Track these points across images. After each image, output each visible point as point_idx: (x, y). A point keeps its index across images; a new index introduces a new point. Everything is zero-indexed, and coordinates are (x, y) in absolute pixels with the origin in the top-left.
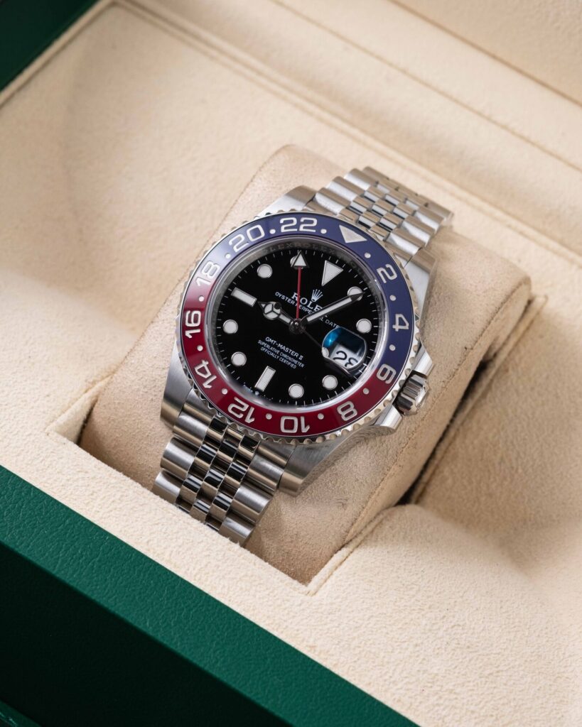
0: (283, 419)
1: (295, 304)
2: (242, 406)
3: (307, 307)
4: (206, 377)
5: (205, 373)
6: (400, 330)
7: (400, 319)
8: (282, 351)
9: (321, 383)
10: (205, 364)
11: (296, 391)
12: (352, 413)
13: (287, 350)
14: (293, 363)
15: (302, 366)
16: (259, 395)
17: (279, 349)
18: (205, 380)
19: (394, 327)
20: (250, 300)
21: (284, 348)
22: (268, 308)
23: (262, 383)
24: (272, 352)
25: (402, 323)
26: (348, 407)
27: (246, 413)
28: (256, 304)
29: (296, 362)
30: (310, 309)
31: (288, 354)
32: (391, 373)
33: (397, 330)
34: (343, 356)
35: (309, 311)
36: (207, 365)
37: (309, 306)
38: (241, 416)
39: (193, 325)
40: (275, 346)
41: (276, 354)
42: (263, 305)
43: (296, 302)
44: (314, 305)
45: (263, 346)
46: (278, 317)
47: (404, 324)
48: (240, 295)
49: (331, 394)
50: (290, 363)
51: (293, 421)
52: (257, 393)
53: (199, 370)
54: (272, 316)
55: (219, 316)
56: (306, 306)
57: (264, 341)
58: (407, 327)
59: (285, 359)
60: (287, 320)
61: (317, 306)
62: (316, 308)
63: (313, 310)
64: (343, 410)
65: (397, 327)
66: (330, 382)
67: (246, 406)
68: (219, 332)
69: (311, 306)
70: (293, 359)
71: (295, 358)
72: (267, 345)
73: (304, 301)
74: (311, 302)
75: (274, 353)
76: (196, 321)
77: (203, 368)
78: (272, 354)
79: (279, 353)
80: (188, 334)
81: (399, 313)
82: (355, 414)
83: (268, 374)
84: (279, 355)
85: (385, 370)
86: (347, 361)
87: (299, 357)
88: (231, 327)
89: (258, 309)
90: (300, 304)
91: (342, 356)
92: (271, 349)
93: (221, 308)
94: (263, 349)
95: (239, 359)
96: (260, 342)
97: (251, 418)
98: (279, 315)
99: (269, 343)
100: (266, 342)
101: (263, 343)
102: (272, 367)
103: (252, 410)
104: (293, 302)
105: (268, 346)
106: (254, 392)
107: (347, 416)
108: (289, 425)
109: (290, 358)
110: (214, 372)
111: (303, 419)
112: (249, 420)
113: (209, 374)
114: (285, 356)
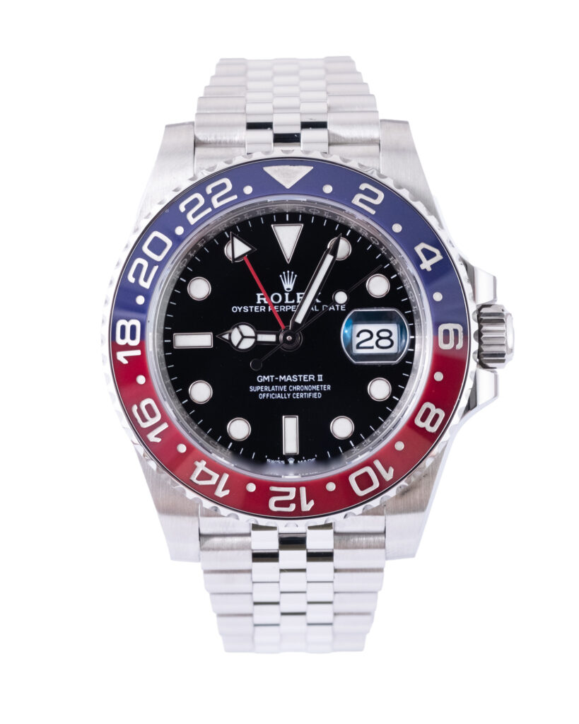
0: (352, 479)
1: (267, 309)
2: (287, 494)
3: (285, 305)
4: (213, 482)
5: (209, 477)
6: (432, 266)
7: (424, 251)
8: (289, 383)
9: (367, 398)
10: (201, 466)
11: (342, 427)
12: (437, 416)
13: (295, 378)
14: (314, 391)
15: (329, 387)
16: (296, 462)
17: (283, 383)
18: (215, 487)
19: (422, 266)
20: (203, 340)
21: (289, 378)
22: (235, 336)
23: (291, 443)
24: (277, 392)
25: (429, 255)
26: (428, 411)
27: (297, 500)
28: (215, 340)
29: (316, 387)
30: (291, 305)
31: (299, 383)
32: (456, 331)
33: (429, 269)
34: (368, 335)
35: (292, 308)
36: (206, 466)
37: (287, 301)
38: (293, 507)
39: (151, 422)
40: (276, 383)
41: (283, 392)
42: (226, 337)
43: (267, 306)
44: (293, 296)
45: (260, 391)
46: (256, 342)
47: (433, 255)
48: (185, 341)
49: (391, 403)
50: (310, 394)
51: (366, 474)
52: (291, 461)
53: (198, 479)
54: (247, 344)
55: (175, 385)
56: (283, 303)
57: (257, 384)
58: (439, 257)
59: (300, 392)
60: (271, 338)
61: (298, 294)
62: (299, 298)
63: (296, 304)
64: (423, 419)
65: (427, 265)
66: (379, 389)
67: (293, 491)
68: (190, 407)
69: (290, 300)
70: (310, 386)
71: (312, 383)
72: (264, 388)
73: (276, 298)
74: (287, 295)
75: (280, 392)
76: (152, 415)
77: (203, 472)
78: (279, 396)
79: (287, 388)
80: (152, 437)
81: (418, 244)
82: (442, 414)
83: (290, 426)
84: (288, 392)
85: (446, 332)
86: (375, 338)
87: (316, 378)
88: (201, 392)
89: (222, 346)
90: (274, 305)
91: (365, 335)
92: (273, 389)
93: (171, 373)
94: (262, 396)
95: (239, 429)
96: (252, 389)
97: (308, 502)
98: (256, 338)
99: (265, 383)
100: (261, 384)
101: (258, 388)
102: (290, 413)
103: (303, 490)
104: (263, 309)
105: (267, 388)
106: (287, 463)
107: (432, 424)
108: (364, 481)
109: (306, 388)
110: (220, 470)
111: (377, 464)
112: (307, 506)
113: (216, 476)
114: (298, 388)
